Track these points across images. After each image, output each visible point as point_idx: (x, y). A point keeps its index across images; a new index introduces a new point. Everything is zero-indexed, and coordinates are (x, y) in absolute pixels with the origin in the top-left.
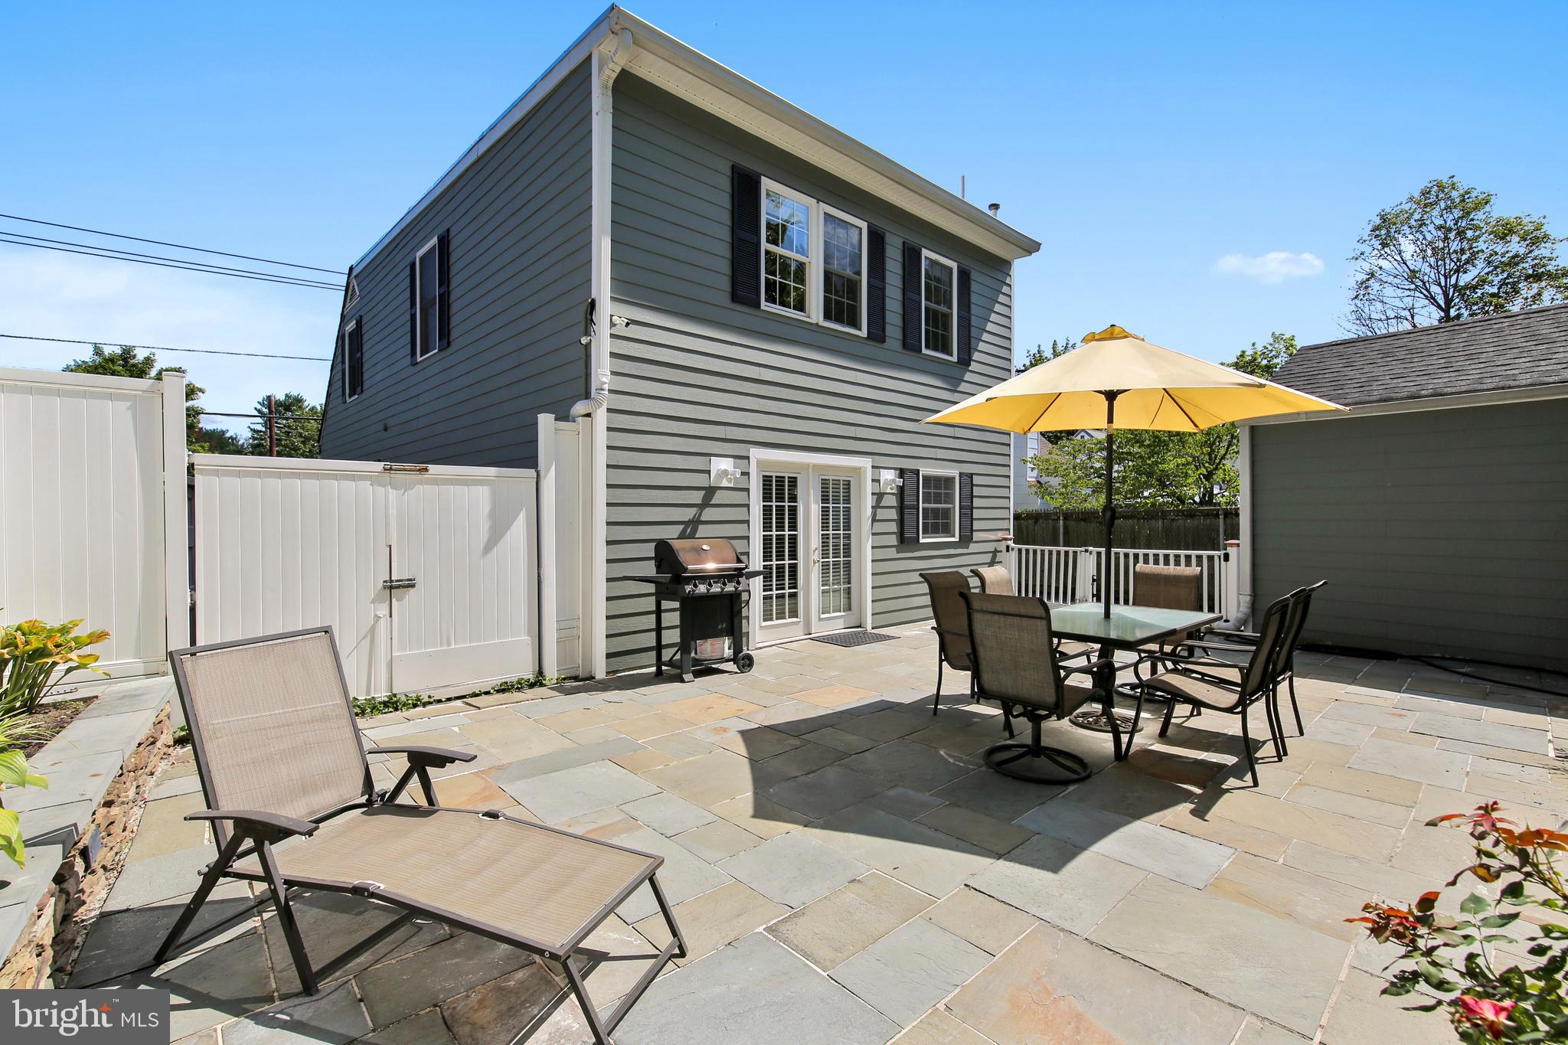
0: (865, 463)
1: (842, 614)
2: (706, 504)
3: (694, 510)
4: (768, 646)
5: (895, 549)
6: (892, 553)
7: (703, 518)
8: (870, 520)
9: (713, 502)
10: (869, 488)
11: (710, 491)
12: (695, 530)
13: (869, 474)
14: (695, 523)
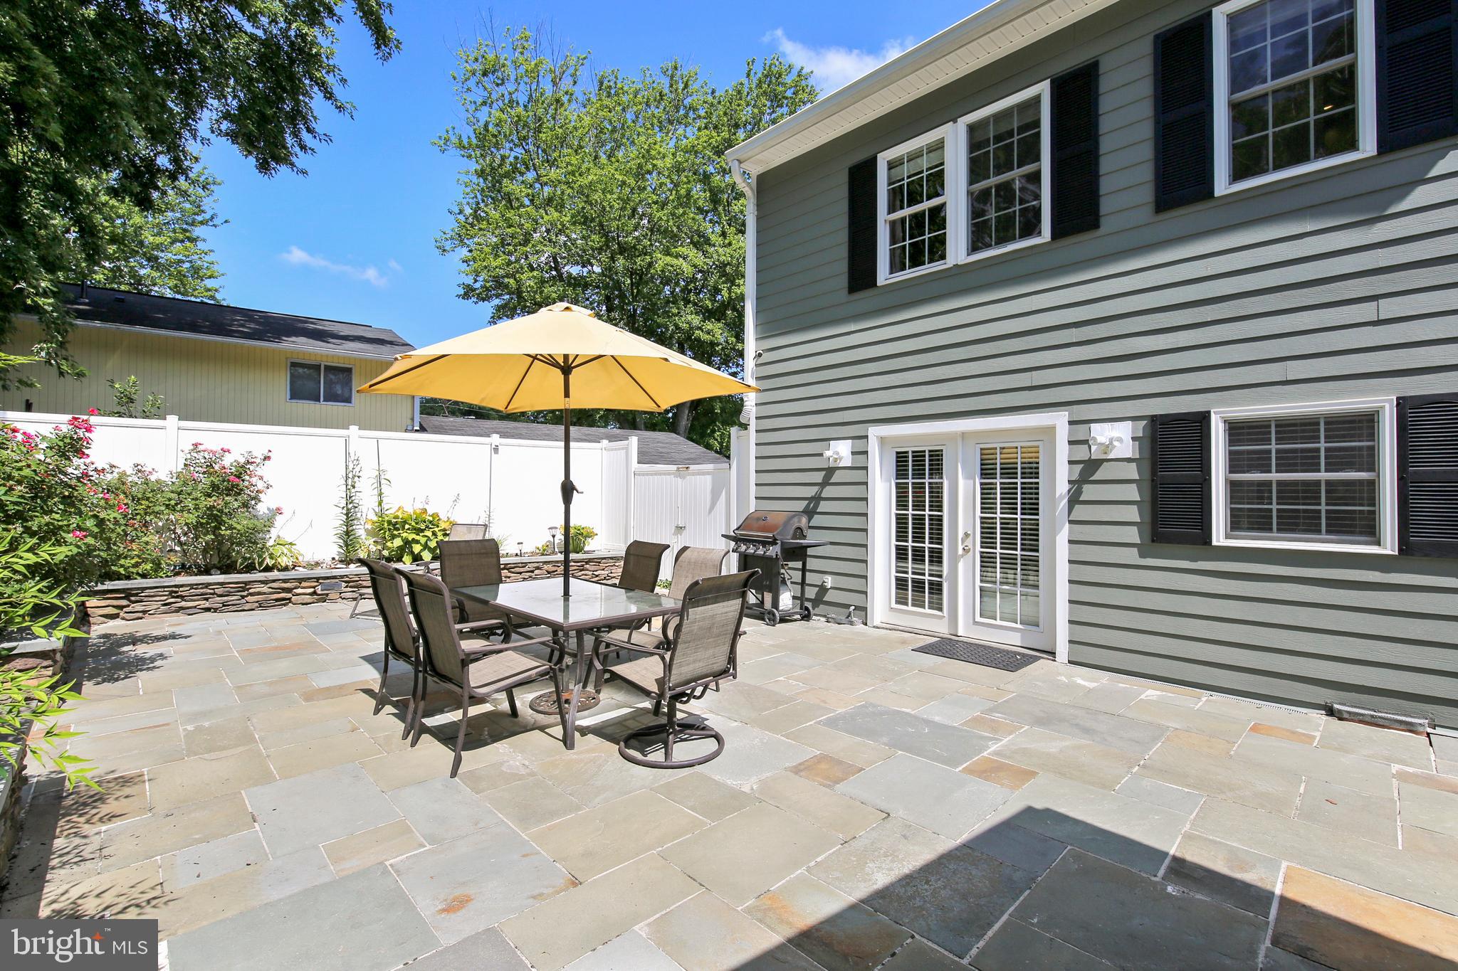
0: (1059, 420)
1: (1019, 626)
2: (825, 483)
3: (816, 489)
4: (887, 629)
5: (1136, 549)
6: (1132, 556)
7: (823, 495)
8: (1065, 501)
9: (832, 480)
10: (1063, 452)
11: (830, 471)
12: (817, 506)
13: (1063, 434)
14: (817, 499)
